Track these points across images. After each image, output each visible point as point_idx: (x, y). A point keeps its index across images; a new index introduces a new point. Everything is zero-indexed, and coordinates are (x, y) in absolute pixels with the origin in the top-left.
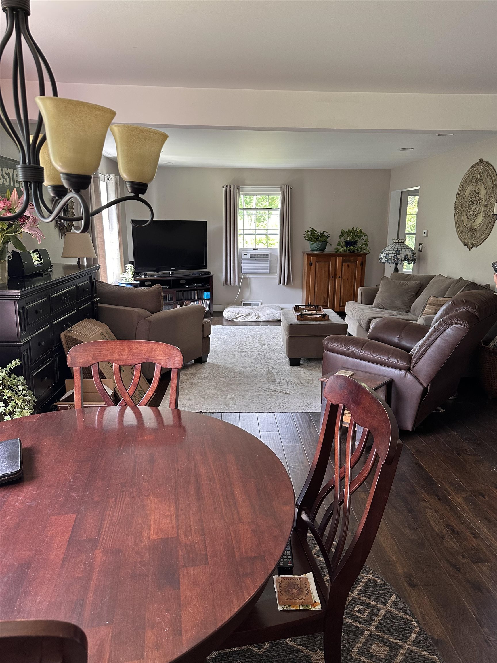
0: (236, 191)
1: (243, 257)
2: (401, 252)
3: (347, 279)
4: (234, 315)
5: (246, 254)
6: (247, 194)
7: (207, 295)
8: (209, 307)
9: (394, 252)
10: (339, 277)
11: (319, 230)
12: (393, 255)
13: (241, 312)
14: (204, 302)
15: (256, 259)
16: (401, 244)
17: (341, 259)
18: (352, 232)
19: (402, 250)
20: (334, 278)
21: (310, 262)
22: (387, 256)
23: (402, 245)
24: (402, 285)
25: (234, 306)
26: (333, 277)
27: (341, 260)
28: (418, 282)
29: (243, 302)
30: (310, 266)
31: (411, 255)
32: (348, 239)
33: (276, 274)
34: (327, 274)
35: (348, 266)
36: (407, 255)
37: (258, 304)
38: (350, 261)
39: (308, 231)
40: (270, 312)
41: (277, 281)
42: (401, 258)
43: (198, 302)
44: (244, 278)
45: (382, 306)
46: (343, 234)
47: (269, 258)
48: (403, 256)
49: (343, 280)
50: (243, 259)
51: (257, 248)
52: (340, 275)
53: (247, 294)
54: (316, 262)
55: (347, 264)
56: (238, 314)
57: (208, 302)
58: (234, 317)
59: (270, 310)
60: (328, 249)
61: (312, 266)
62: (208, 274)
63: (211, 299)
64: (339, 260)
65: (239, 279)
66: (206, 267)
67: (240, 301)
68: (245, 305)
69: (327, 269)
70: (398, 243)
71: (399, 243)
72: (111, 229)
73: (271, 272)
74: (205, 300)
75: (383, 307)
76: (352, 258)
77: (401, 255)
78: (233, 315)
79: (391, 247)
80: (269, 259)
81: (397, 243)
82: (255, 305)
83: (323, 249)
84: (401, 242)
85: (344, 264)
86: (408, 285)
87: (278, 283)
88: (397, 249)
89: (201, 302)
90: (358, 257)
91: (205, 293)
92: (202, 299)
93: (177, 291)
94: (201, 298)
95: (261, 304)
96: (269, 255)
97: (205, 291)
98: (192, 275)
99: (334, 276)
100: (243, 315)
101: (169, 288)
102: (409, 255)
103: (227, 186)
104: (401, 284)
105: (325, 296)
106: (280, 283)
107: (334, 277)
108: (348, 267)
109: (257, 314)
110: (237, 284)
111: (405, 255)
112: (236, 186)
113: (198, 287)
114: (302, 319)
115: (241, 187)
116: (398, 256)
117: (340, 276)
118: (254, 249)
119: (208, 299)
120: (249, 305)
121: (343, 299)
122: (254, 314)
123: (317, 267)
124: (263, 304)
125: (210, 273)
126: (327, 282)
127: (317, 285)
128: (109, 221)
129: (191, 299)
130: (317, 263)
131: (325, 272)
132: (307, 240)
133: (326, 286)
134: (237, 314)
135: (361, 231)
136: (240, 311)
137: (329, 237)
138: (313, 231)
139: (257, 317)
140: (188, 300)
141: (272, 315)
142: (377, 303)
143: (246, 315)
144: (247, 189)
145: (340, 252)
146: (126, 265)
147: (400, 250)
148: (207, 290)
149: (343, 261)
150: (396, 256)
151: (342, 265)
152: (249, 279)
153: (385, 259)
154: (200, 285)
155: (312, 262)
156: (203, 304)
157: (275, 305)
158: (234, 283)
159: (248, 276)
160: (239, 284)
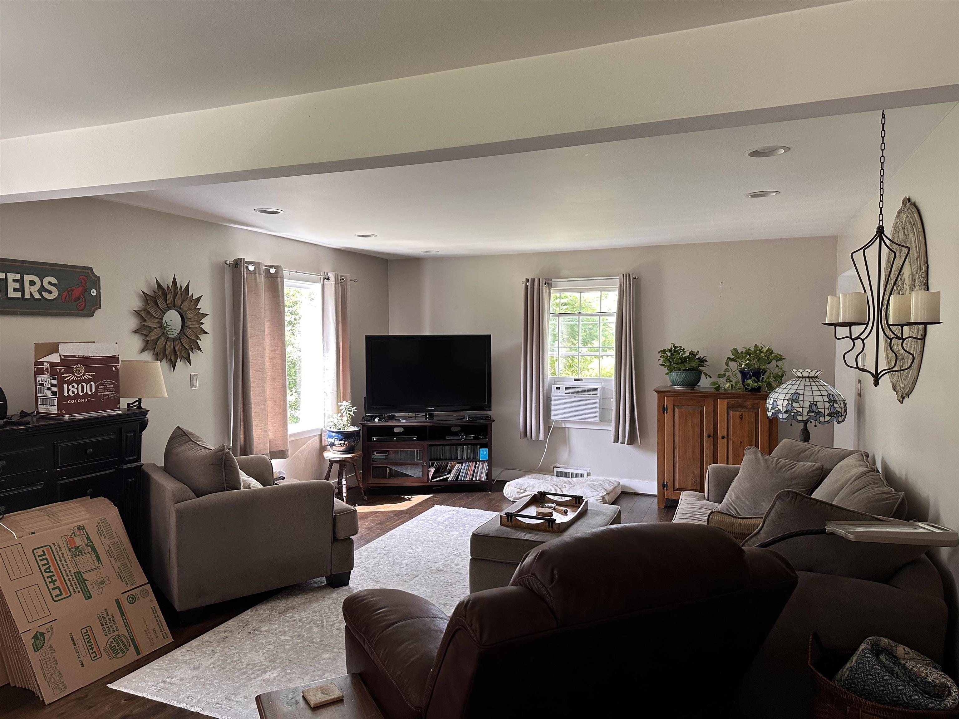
0: (542, 286)
1: (554, 392)
2: (801, 398)
3: (741, 442)
4: (518, 492)
5: (558, 388)
6: (564, 291)
7: (483, 453)
8: (487, 475)
9: (787, 397)
10: (723, 437)
11: (689, 348)
12: (786, 402)
13: (531, 488)
14: (479, 465)
15: (575, 397)
16: (807, 380)
17: (726, 403)
18: (751, 352)
19: (807, 393)
20: (712, 439)
21: (664, 406)
22: (775, 403)
23: (813, 384)
24: (781, 468)
25: (534, 475)
26: (710, 436)
27: (726, 405)
28: (818, 465)
29: (556, 469)
30: (664, 413)
31: (827, 405)
32: (744, 366)
34: (697, 429)
35: (741, 417)
36: (816, 405)
37: (582, 476)
38: (745, 407)
39: (664, 351)
41: (613, 436)
42: (801, 410)
43: (467, 464)
44: (557, 427)
45: (736, 509)
46: (737, 356)
47: (598, 396)
48: (807, 405)
49: (731, 443)
50: (554, 396)
51: (580, 377)
52: (726, 433)
53: (564, 455)
54: (674, 405)
55: (738, 413)
56: (525, 491)
57: (486, 465)
58: (517, 496)
60: (705, 383)
61: (667, 413)
62: (485, 420)
63: (490, 461)
64: (722, 405)
65: (547, 428)
66: (489, 408)
67: (552, 467)
68: (561, 475)
69: (697, 420)
70: (801, 379)
71: (804, 379)
72: (325, 350)
73: (603, 420)
74: (480, 461)
76: (749, 403)
77: (801, 403)
78: (516, 493)
82: (574, 475)
83: (693, 383)
84: (809, 377)
85: (731, 413)
86: (794, 469)
87: (612, 441)
88: (794, 391)
89: (474, 466)
91: (480, 449)
92: (475, 459)
93: (430, 445)
94: (473, 458)
96: (599, 389)
97: (481, 447)
98: (463, 419)
99: (712, 435)
101: (418, 439)
102: (820, 405)
103: (528, 281)
104: (779, 465)
106: (616, 440)
107: (714, 436)
108: (741, 419)
110: (541, 438)
111: (811, 405)
112: (543, 279)
113: (466, 440)
114: (511, 524)
115: (552, 280)
116: (795, 404)
117: (726, 436)
118: (576, 380)
119: (486, 461)
120: (565, 475)
123: (677, 416)
124: (591, 474)
125: (490, 417)
126: (698, 445)
127: (679, 449)
128: (324, 338)
129: (456, 459)
130: (676, 408)
131: (693, 425)
132: (662, 365)
133: (698, 451)
134: (522, 491)
135: (770, 352)
136: (529, 486)
137: (706, 361)
138: (675, 351)
140: (451, 459)
142: (726, 502)
144: (562, 284)
145: (725, 390)
146: (339, 404)
147: (801, 392)
148: (484, 446)
149: (730, 407)
150: (792, 404)
151: (729, 415)
152: (567, 429)
153: (771, 409)
154: (470, 436)
155: (667, 406)
156: (476, 468)
157: (610, 478)
158: (536, 435)
159: (565, 426)
160: (546, 437)
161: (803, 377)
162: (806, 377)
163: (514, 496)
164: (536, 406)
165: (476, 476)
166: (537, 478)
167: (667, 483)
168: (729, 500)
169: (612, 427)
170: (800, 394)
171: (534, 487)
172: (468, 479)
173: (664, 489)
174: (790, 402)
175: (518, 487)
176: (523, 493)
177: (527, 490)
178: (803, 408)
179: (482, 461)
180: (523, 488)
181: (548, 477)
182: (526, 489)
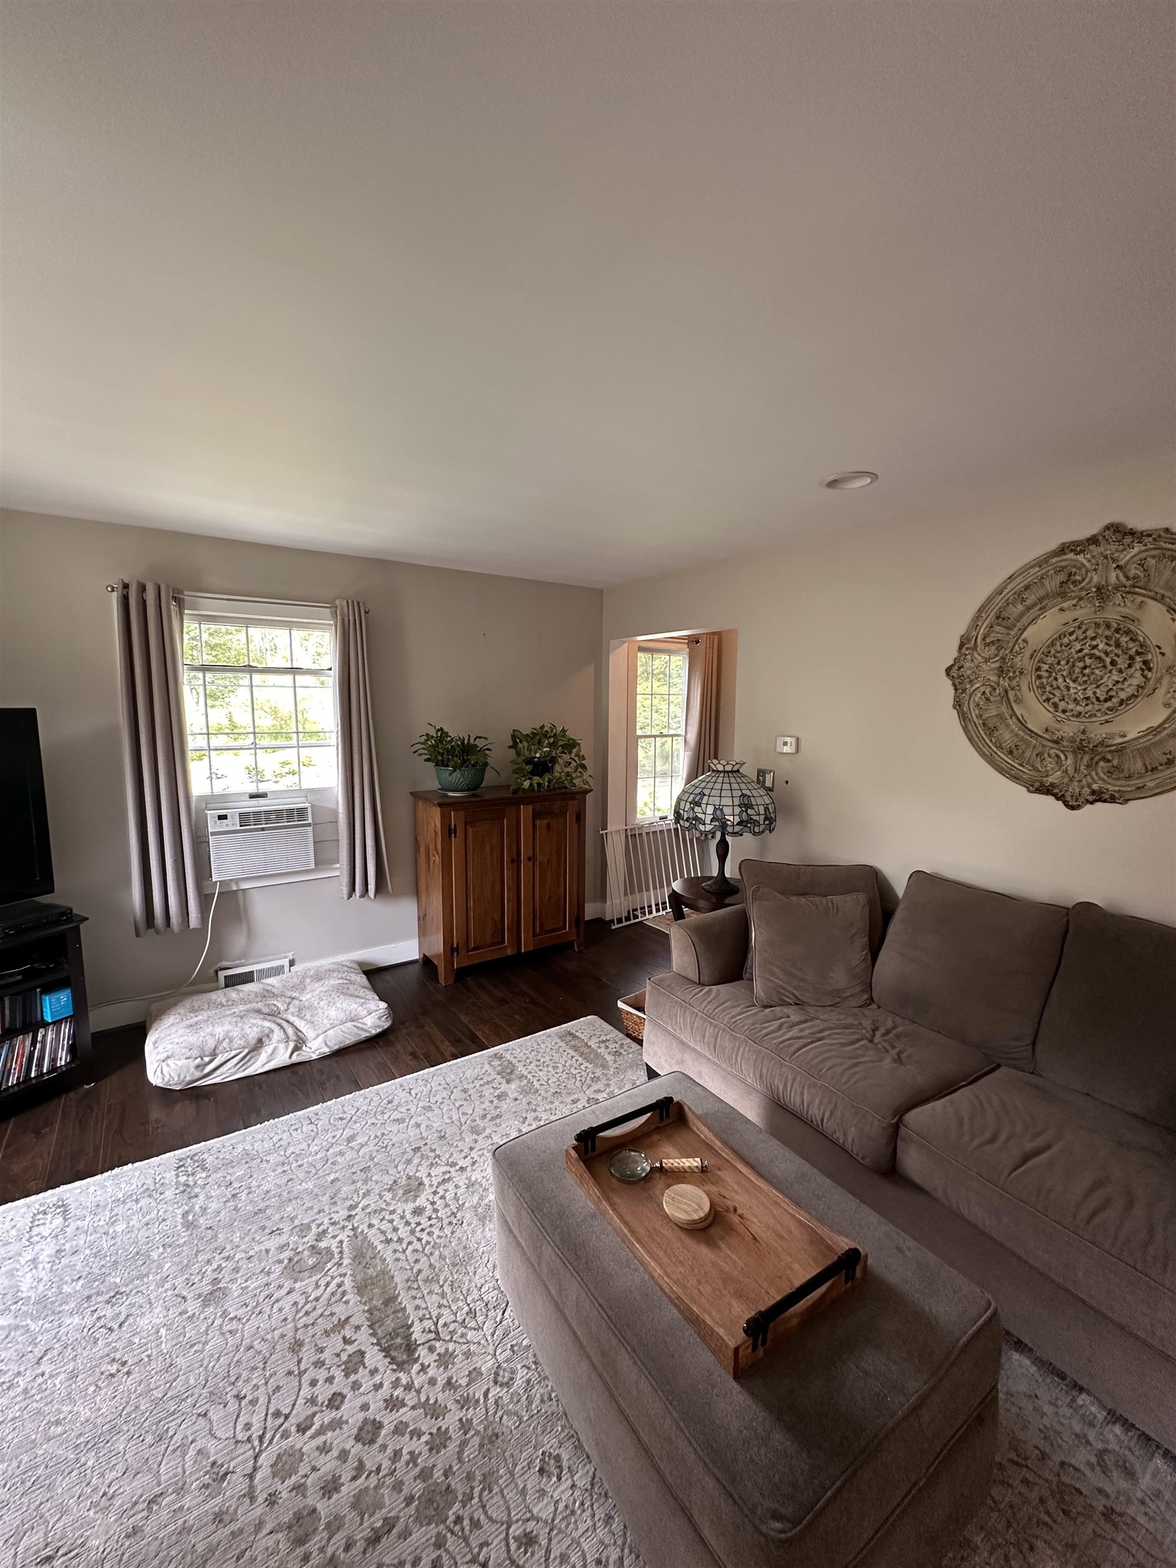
0: (168, 604)
1: (213, 826)
2: (753, 801)
3: (548, 861)
4: (197, 1067)
5: (222, 817)
6: (212, 619)
7: (55, 1004)
8: (73, 1052)
9: (737, 802)
10: (529, 859)
11: (456, 731)
12: (737, 810)
13: (225, 1044)
14: (44, 1037)
15: (263, 829)
17: (530, 810)
20: (515, 864)
21: (450, 825)
24: (826, 913)
25: (188, 1003)
26: (513, 861)
27: (531, 814)
29: (222, 974)
30: (450, 837)
32: (538, 755)
33: (338, 866)
34: (496, 854)
35: (548, 826)
37: (278, 971)
38: (552, 813)
39: (428, 736)
40: (342, 1016)
41: (345, 890)
43: (6, 1045)
44: (223, 893)
45: (790, 993)
46: (520, 741)
47: (310, 821)
49: (537, 863)
50: (213, 834)
51: (262, 790)
52: (531, 852)
53: (238, 941)
54: (466, 824)
55: (545, 822)
56: (214, 1055)
57: (66, 1030)
58: (198, 1074)
59: (339, 1005)
61: (455, 837)
62: (57, 923)
63: (79, 1015)
64: (525, 812)
65: (205, 900)
66: (48, 886)
67: (212, 972)
68: (232, 982)
69: (495, 841)
73: (322, 861)
74: (45, 1025)
76: (556, 807)
79: (710, 785)
80: (309, 825)
82: (265, 974)
83: (477, 785)
85: (537, 823)
86: (840, 910)
87: (345, 897)
89: (28, 1043)
90: (570, 802)
91: (46, 999)
92: (28, 1026)
94: (24, 1027)
95: (292, 963)
96: (309, 810)
97: (42, 993)
99: (515, 858)
100: (233, 1053)
103: (126, 586)
105: (497, 917)
106: (352, 891)
107: (516, 861)
108: (548, 829)
109: (290, 1031)
110: (194, 921)
112: (168, 586)
115: (186, 593)
116: (750, 811)
117: (531, 857)
118: (252, 796)
119: (66, 1019)
120: (247, 978)
121: (541, 915)
122: (277, 1034)
123: (470, 839)
124: (297, 963)
126: (497, 878)
127: (473, 888)
130: (468, 827)
131: (492, 851)
132: (428, 760)
133: (497, 886)
134: (207, 1059)
135: (563, 734)
136: (220, 1042)
137: (488, 749)
138: (441, 735)
139: (292, 1045)
141: (349, 1024)
143: (246, 1051)
144: (210, 606)
145: (525, 791)
147: (749, 793)
148: (53, 986)
149: (537, 815)
150: (746, 812)
151: (534, 826)
152: (240, 894)
153: (711, 821)
154: (11, 975)
155: (455, 826)
156: (38, 1046)
158: (183, 921)
159: (237, 886)
160: (204, 918)
161: (725, 772)
162: (728, 772)
163: (188, 1079)
164: (175, 861)
165: (40, 1065)
166: (196, 1007)
167: (458, 944)
169: (340, 870)
171: (231, 1041)
172: (12, 1081)
173: (452, 955)
174: (744, 809)
175: (195, 1053)
176: (211, 1062)
177: (217, 1051)
178: (759, 814)
179: (54, 1023)
180: (207, 1053)
181: (218, 996)
182: (214, 1050)
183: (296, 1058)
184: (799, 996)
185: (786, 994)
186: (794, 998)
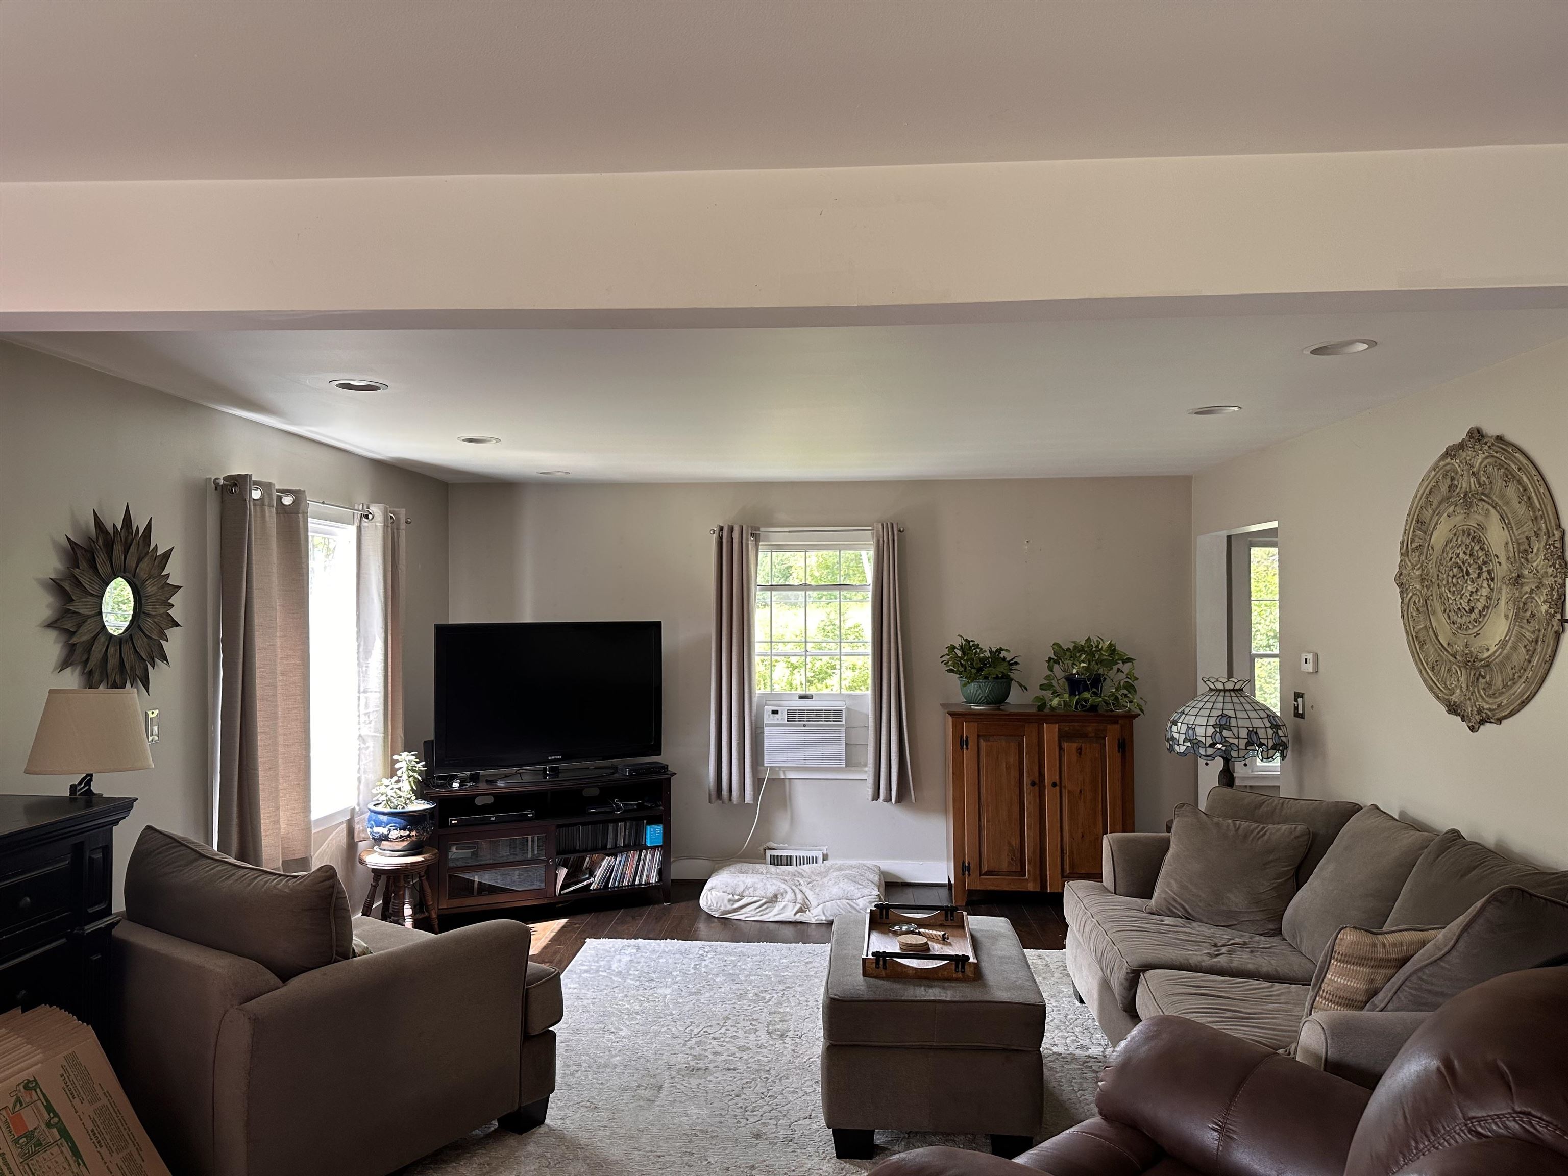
0: (747, 540)
1: (768, 719)
2: (1233, 722)
3: (1081, 791)
4: (730, 901)
5: (775, 712)
6: (780, 547)
7: (653, 834)
8: (660, 873)
9: (1212, 721)
10: (1054, 785)
11: (987, 643)
12: (1211, 730)
13: (751, 890)
14: (645, 856)
15: (805, 726)
16: (1233, 694)
17: (1057, 730)
18: (1087, 650)
19: (1239, 714)
20: (1036, 787)
21: (962, 737)
22: (1191, 732)
23: (1235, 700)
24: (1246, 836)
25: (738, 866)
26: (1033, 784)
27: (1057, 734)
28: (1301, 828)
29: (769, 853)
30: (962, 748)
31: (1270, 732)
32: (1075, 671)
33: (866, 769)
34: (1014, 773)
35: (1080, 751)
36: (1256, 733)
37: (813, 860)
38: (1085, 736)
39: (952, 648)
40: (841, 893)
41: (869, 791)
42: (1235, 741)
43: (625, 856)
44: (774, 780)
45: (1183, 908)
46: (1060, 655)
47: (844, 722)
48: (1244, 733)
49: (1065, 791)
50: (768, 725)
51: (809, 693)
52: (1057, 777)
53: (782, 826)
54: (979, 736)
55: (1075, 746)
56: (743, 897)
57: (658, 855)
58: (729, 907)
59: (841, 885)
60: (1016, 698)
61: (967, 749)
62: (659, 773)
63: (666, 847)
64: (1050, 732)
65: (758, 782)
66: (657, 750)
67: (761, 849)
68: (778, 861)
69: (1013, 759)
70: (1222, 693)
71: (1227, 694)
72: (362, 654)
73: (850, 763)
74: (647, 848)
75: (1186, 910)
76: (1090, 729)
77: (1235, 730)
78: (726, 901)
79: (1200, 705)
80: (842, 726)
81: (1220, 690)
82: (803, 861)
83: (999, 698)
85: (1065, 745)
86: (1266, 837)
87: (870, 798)
88: (1220, 713)
89: (636, 858)
90: (1109, 727)
91: (648, 827)
92: (638, 845)
93: (559, 826)
94: (635, 845)
95: (825, 857)
96: (844, 712)
97: (649, 823)
98: (613, 773)
99: (1037, 781)
100: (755, 899)
101: (537, 817)
102: (1261, 733)
103: (721, 529)
104: (1240, 832)
105: (1015, 842)
106: (876, 796)
107: (1038, 784)
108: (1080, 754)
109: (800, 896)
110: (748, 798)
111: (1249, 733)
112: (748, 527)
113: (625, 811)
114: (883, 973)
115: (761, 529)
116: (1225, 733)
117: (1058, 783)
118: (801, 697)
119: (658, 847)
120: (786, 861)
121: (1071, 852)
122: (790, 896)
123: (983, 753)
124: (830, 857)
125: (665, 767)
126: (1016, 798)
127: (987, 806)
128: (358, 632)
129: (604, 847)
130: (982, 742)
131: (1008, 768)
132: (951, 671)
133: (1016, 809)
134: (736, 897)
135: (1112, 649)
136: (747, 888)
137: (1016, 663)
138: (968, 647)
139: (798, 906)
140: (594, 850)
141: (845, 901)
142: (1163, 896)
143: (764, 900)
144: (778, 535)
145: (1052, 709)
146: (395, 757)
147: (1231, 713)
148: (653, 821)
149: (1063, 737)
150: (1221, 733)
151: (1061, 748)
152: (787, 782)
153: (1184, 742)
154: (632, 805)
155: (967, 737)
156: (641, 862)
157: (865, 862)
158: (740, 795)
159: (785, 774)
160: (755, 798)
163: (723, 908)
164: (738, 744)
165: (641, 877)
166: (743, 871)
167: (969, 863)
168: (1167, 893)
169: (868, 774)
170: (1230, 717)
171: (755, 890)
172: (625, 883)
173: (964, 874)
174: (1218, 730)
175: (729, 890)
176: (739, 900)
177: (744, 894)
178: (1238, 738)
179: (651, 848)
180: (737, 893)
181: (761, 868)
182: (742, 892)
183: (799, 917)
184: (1189, 910)
185: (1177, 906)
186: (1183, 910)
